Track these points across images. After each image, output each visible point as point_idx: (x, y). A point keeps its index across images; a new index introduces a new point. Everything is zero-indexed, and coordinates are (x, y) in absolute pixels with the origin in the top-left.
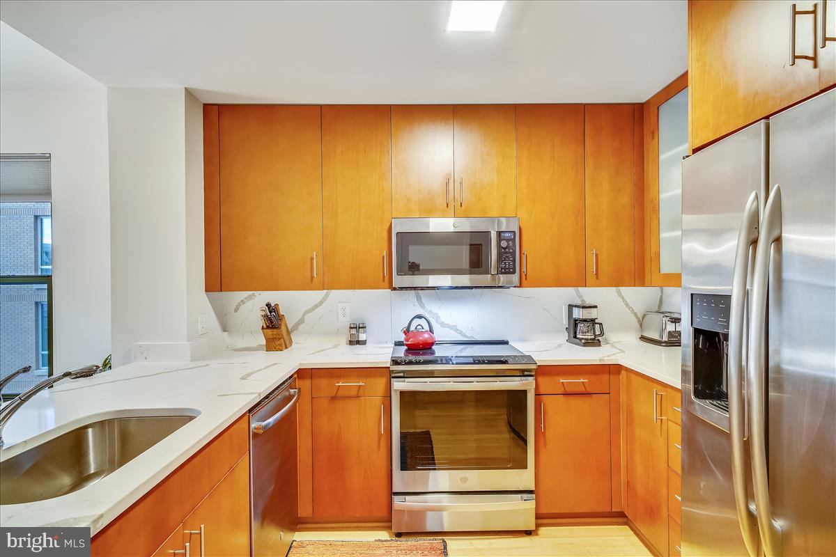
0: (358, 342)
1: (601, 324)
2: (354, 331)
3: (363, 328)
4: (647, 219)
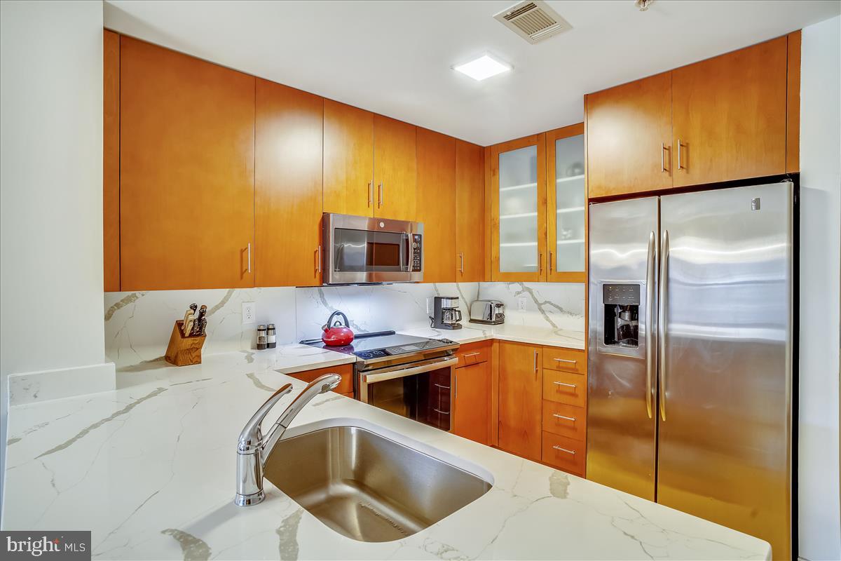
0: (269, 346)
1: (459, 311)
2: (263, 334)
3: (271, 329)
4: (488, 232)
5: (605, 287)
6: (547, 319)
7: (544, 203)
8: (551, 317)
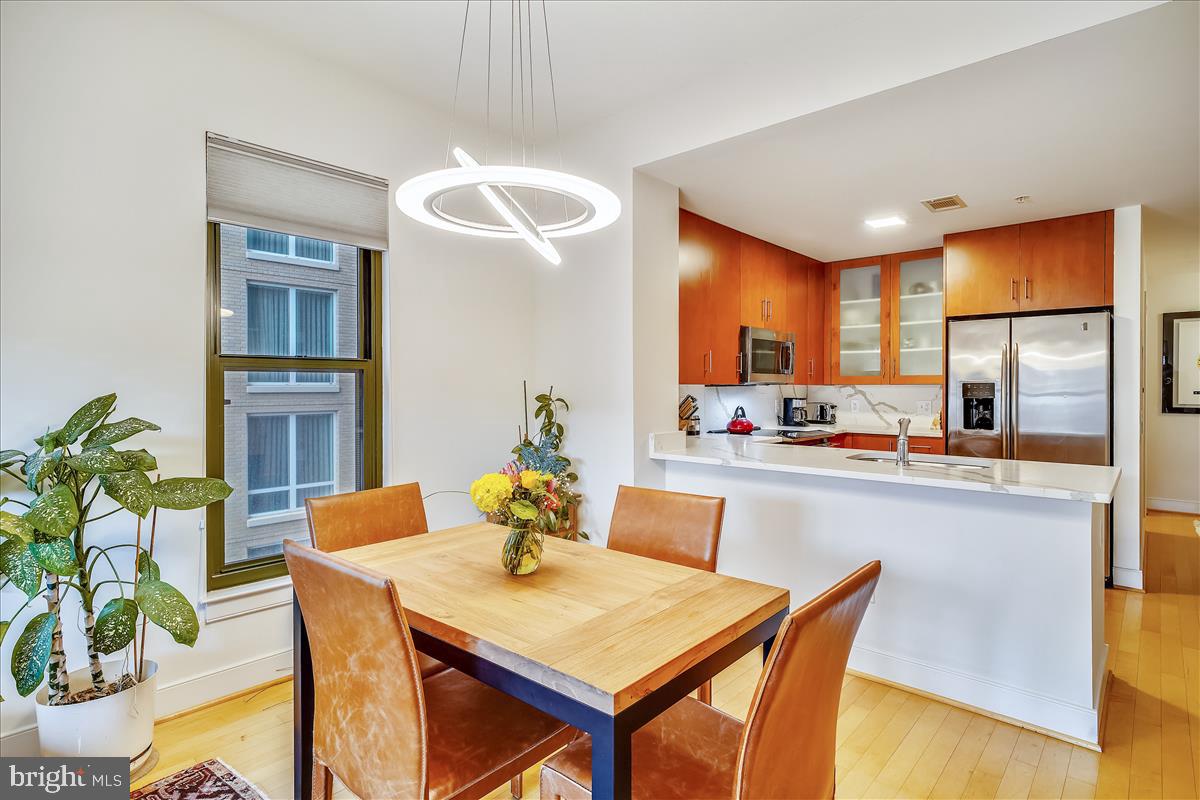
1: (806, 411)
4: (828, 340)
5: (965, 386)
6: (881, 417)
7: (887, 316)
8: (885, 416)
